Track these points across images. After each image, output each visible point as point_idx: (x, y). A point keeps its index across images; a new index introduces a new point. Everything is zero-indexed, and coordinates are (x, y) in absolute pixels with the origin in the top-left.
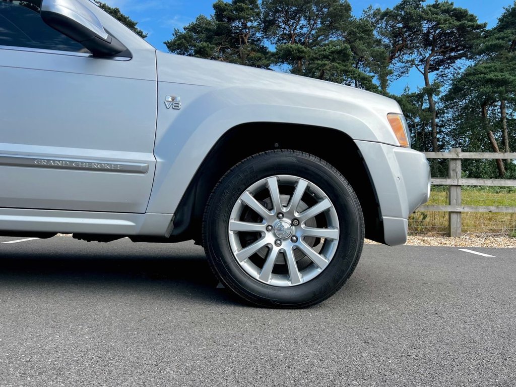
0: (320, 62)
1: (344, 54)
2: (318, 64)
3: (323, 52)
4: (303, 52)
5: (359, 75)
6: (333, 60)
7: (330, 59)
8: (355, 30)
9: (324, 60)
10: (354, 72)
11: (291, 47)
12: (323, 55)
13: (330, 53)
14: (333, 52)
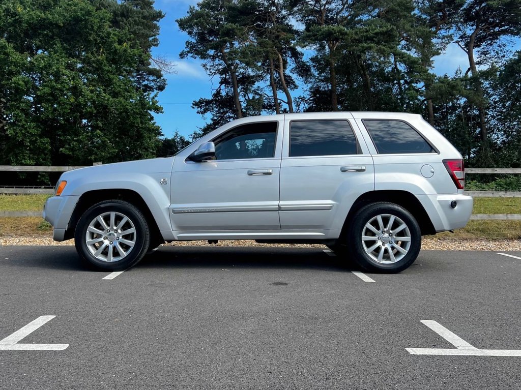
0: (365, 45)
1: (389, 35)
2: (363, 47)
3: (365, 34)
4: (346, 34)
5: (409, 59)
6: (378, 43)
7: (374, 41)
9: (368, 42)
10: (403, 55)
11: (333, 29)
12: (366, 36)
13: (374, 34)
14: (377, 34)
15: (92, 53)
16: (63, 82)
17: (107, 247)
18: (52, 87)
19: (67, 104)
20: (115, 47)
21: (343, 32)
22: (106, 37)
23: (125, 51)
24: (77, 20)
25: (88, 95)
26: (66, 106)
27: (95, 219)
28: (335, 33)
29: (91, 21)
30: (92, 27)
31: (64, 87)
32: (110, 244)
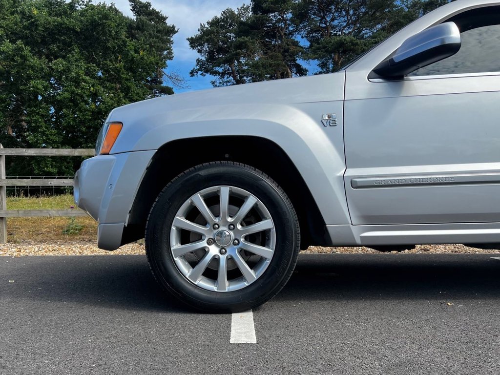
4: (357, 44)
8: (402, 21)
11: (345, 40)
15: (111, 61)
16: (82, 89)
17: (215, 260)
18: (73, 92)
19: (88, 111)
20: (132, 55)
21: (354, 42)
22: (122, 45)
23: (142, 58)
24: (94, 25)
25: (108, 102)
26: (87, 112)
27: (188, 201)
28: (346, 44)
29: (109, 25)
30: (110, 32)
31: (85, 93)
32: (221, 253)
